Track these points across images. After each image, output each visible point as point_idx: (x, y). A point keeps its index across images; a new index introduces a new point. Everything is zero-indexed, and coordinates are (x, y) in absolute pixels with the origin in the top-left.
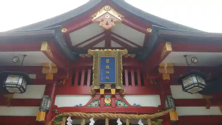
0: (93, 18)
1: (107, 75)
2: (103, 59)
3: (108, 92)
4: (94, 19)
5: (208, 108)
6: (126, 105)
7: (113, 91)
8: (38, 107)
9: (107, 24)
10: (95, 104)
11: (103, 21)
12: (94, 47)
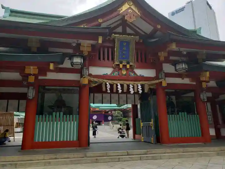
1: (124, 54)
2: (122, 42)
3: (125, 66)
4: (121, 12)
5: (183, 79)
6: (135, 76)
7: (128, 66)
8: (80, 74)
9: (130, 18)
10: (116, 74)
11: (127, 15)
12: (114, 31)
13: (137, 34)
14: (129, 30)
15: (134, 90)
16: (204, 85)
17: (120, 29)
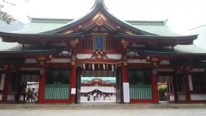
0: (93, 19)
2: (97, 37)
3: (99, 53)
5: (141, 60)
6: (107, 59)
7: (102, 53)
8: (70, 59)
9: (100, 23)
10: (94, 58)
11: (97, 21)
12: (93, 30)
16: (155, 64)
17: (96, 29)
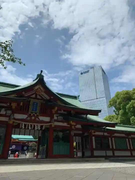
0: (34, 89)
2: (34, 103)
6: (39, 120)
9: (39, 92)
12: (31, 97)
13: (42, 99)
14: (38, 97)
15: (37, 128)
16: (73, 127)
17: (34, 96)
